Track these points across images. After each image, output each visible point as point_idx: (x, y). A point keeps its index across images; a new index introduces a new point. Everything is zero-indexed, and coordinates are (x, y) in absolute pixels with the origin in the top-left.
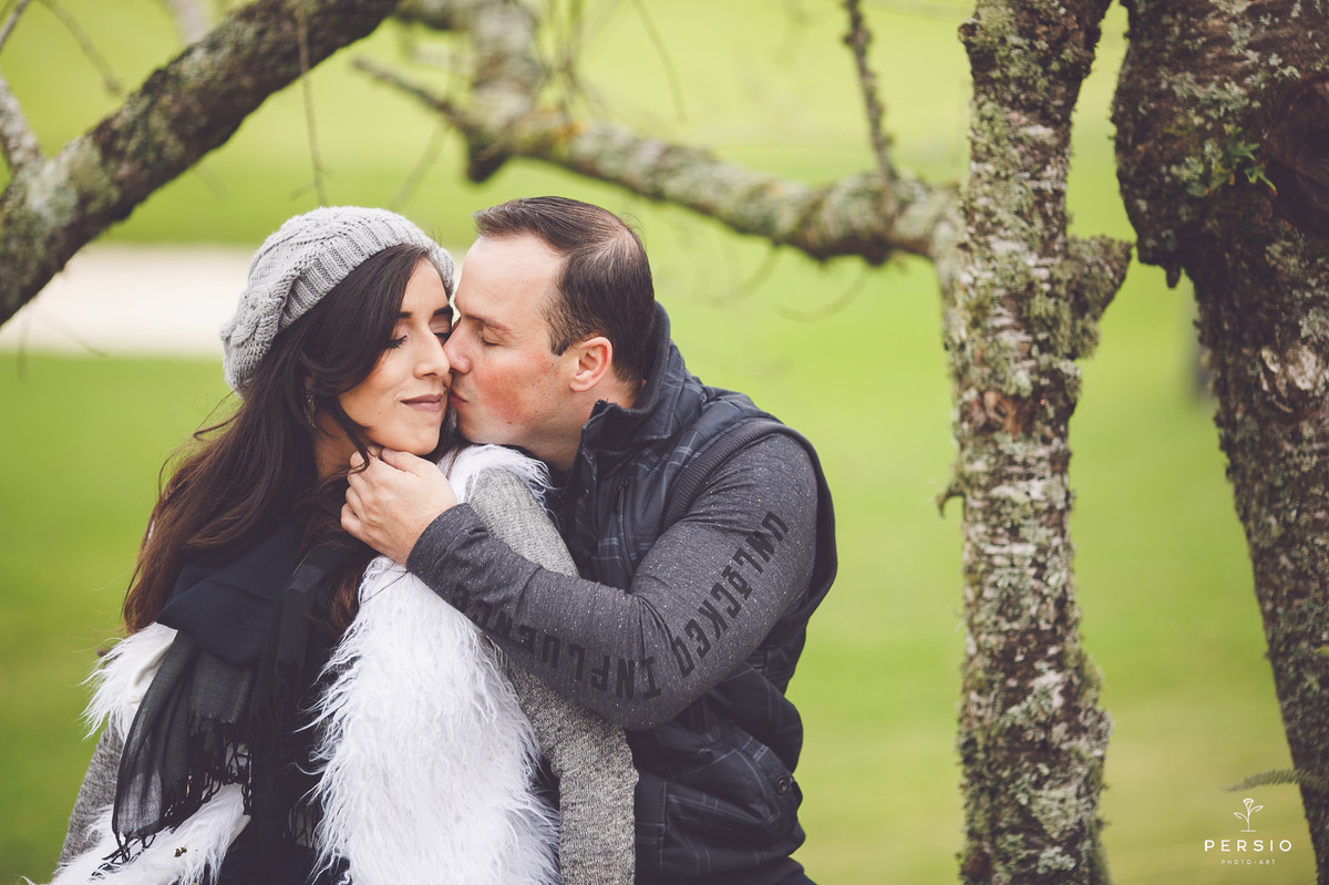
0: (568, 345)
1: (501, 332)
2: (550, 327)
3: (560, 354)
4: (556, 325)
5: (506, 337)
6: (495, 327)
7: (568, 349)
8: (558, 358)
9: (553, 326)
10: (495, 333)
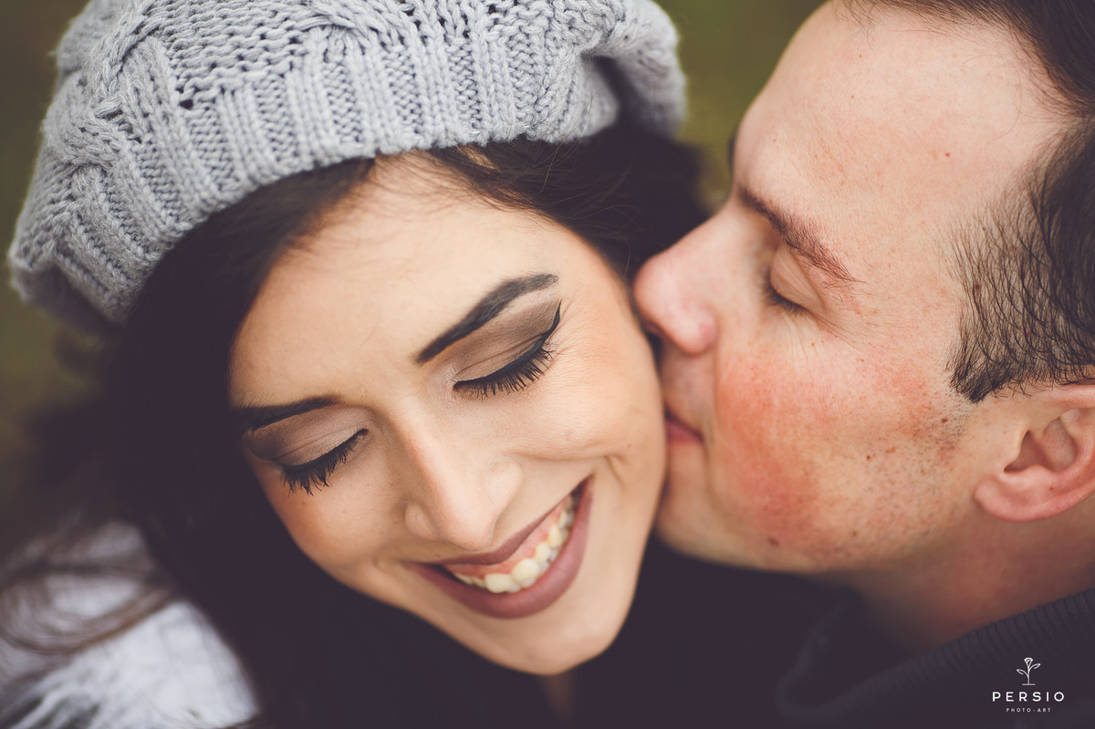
0: (1008, 376)
1: (820, 276)
2: (971, 311)
3: (976, 394)
4: (991, 310)
5: (833, 296)
6: (812, 255)
7: (1006, 390)
8: (966, 405)
9: (979, 307)
10: (807, 276)
